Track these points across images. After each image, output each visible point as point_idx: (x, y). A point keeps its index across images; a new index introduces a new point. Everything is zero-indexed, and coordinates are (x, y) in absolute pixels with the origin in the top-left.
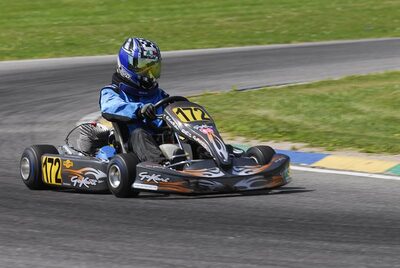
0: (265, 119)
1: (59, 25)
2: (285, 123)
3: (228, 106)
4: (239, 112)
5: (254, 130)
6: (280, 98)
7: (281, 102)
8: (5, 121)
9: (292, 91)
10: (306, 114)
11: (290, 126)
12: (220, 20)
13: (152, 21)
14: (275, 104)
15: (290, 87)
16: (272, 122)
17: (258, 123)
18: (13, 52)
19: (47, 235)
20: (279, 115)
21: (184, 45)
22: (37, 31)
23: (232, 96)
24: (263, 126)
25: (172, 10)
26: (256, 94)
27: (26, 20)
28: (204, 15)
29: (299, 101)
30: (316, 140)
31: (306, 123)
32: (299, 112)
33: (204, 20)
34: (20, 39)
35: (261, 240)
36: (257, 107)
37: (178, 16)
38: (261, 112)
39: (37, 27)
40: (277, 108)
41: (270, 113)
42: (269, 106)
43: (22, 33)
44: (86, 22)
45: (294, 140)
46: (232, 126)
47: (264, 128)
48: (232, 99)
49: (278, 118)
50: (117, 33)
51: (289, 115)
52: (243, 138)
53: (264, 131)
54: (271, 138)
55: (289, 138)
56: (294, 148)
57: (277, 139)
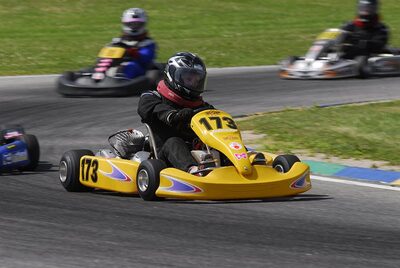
0: (345, 136)
2: (366, 140)
3: (309, 123)
4: (320, 129)
5: (334, 147)
6: (361, 116)
7: (362, 120)
8: (86, 133)
9: (374, 109)
10: (387, 132)
11: (371, 143)
12: (302, 36)
13: (235, 36)
14: (357, 121)
15: (372, 105)
16: (352, 139)
17: (338, 141)
19: (126, 247)
20: (360, 132)
21: (267, 61)
23: (312, 112)
24: (343, 143)
26: (338, 111)
28: (287, 31)
29: (381, 119)
30: (396, 158)
31: (387, 140)
32: (380, 130)
33: (286, 36)
35: (338, 257)
36: (338, 124)
37: (261, 31)
38: (343, 129)
40: (358, 125)
41: (352, 131)
42: (350, 123)
44: (170, 36)
45: (374, 158)
46: (312, 143)
47: (345, 145)
48: (313, 116)
49: (359, 135)
50: (200, 48)
51: (370, 132)
52: (323, 155)
53: (344, 148)
54: (351, 155)
55: (369, 156)
56: (374, 166)
57: (357, 157)
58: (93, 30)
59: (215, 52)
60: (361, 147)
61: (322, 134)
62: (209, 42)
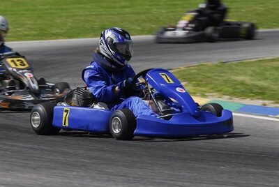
0: (242, 83)
1: (97, 15)
2: (257, 86)
3: (217, 74)
4: (225, 78)
5: (235, 91)
6: (252, 68)
7: (253, 71)
9: (261, 64)
10: (271, 80)
11: (261, 88)
13: (161, 13)
14: (250, 73)
15: (260, 61)
16: (248, 85)
17: (238, 86)
18: (64, 33)
20: (252, 80)
22: (81, 18)
23: (218, 66)
25: (175, 5)
26: (236, 65)
27: (73, 11)
29: (267, 71)
31: (272, 86)
32: (266, 79)
34: (70, 24)
35: (243, 169)
36: (237, 74)
38: (240, 78)
39: (81, 16)
40: (251, 76)
41: (247, 79)
42: (245, 74)
43: (70, 20)
45: (264, 99)
46: (220, 88)
47: (243, 89)
48: (219, 69)
49: (252, 82)
50: (137, 21)
51: (259, 80)
52: (228, 97)
53: (242, 92)
54: (248, 97)
55: (260, 97)
56: (264, 105)
57: (252, 97)
58: (62, 9)
59: (148, 25)
60: (255, 91)
61: (226, 82)
62: (143, 17)
